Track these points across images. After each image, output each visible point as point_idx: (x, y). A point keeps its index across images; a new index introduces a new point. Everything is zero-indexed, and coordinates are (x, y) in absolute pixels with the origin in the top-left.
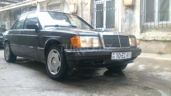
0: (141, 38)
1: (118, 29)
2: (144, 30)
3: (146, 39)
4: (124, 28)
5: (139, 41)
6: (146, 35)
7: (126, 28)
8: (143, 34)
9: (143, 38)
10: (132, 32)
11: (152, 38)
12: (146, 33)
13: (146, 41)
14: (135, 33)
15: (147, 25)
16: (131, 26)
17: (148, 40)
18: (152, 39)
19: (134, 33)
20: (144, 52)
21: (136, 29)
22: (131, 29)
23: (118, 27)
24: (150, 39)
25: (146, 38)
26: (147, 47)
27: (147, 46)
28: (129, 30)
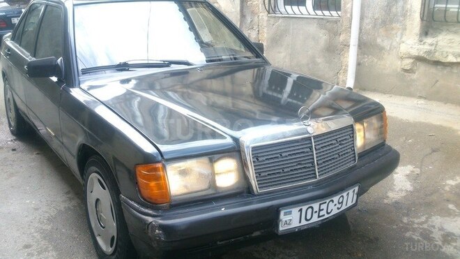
0: (422, 54)
1: (351, 15)
2: (435, 27)
3: (438, 56)
4: (370, 15)
5: (412, 61)
6: (440, 43)
7: (376, 16)
8: (429, 40)
9: (429, 52)
10: (392, 29)
11: (456, 57)
12: (440, 37)
13: (437, 63)
14: (402, 34)
15: (445, 11)
16: (394, 10)
17: (443, 60)
18: (455, 60)
19: (399, 33)
20: (425, 98)
21: (408, 23)
22: (391, 22)
23: (349, 10)
24: (451, 59)
25: (437, 54)
26: (438, 84)
27: (438, 81)
28: (384, 23)
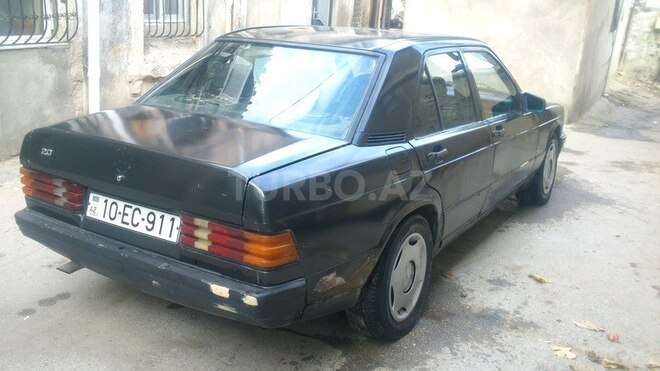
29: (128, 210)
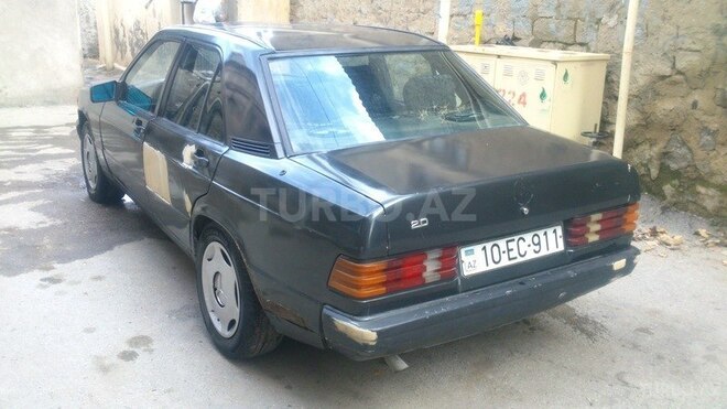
29: (511, 245)
